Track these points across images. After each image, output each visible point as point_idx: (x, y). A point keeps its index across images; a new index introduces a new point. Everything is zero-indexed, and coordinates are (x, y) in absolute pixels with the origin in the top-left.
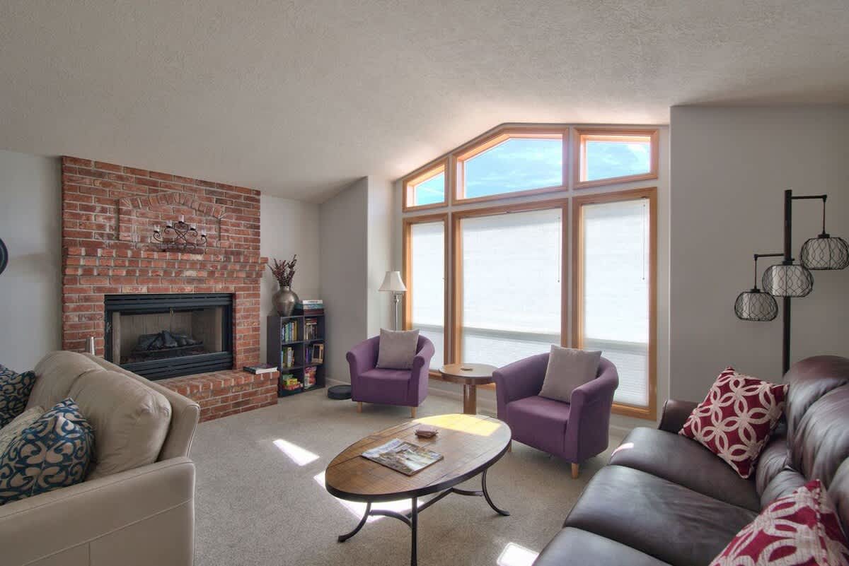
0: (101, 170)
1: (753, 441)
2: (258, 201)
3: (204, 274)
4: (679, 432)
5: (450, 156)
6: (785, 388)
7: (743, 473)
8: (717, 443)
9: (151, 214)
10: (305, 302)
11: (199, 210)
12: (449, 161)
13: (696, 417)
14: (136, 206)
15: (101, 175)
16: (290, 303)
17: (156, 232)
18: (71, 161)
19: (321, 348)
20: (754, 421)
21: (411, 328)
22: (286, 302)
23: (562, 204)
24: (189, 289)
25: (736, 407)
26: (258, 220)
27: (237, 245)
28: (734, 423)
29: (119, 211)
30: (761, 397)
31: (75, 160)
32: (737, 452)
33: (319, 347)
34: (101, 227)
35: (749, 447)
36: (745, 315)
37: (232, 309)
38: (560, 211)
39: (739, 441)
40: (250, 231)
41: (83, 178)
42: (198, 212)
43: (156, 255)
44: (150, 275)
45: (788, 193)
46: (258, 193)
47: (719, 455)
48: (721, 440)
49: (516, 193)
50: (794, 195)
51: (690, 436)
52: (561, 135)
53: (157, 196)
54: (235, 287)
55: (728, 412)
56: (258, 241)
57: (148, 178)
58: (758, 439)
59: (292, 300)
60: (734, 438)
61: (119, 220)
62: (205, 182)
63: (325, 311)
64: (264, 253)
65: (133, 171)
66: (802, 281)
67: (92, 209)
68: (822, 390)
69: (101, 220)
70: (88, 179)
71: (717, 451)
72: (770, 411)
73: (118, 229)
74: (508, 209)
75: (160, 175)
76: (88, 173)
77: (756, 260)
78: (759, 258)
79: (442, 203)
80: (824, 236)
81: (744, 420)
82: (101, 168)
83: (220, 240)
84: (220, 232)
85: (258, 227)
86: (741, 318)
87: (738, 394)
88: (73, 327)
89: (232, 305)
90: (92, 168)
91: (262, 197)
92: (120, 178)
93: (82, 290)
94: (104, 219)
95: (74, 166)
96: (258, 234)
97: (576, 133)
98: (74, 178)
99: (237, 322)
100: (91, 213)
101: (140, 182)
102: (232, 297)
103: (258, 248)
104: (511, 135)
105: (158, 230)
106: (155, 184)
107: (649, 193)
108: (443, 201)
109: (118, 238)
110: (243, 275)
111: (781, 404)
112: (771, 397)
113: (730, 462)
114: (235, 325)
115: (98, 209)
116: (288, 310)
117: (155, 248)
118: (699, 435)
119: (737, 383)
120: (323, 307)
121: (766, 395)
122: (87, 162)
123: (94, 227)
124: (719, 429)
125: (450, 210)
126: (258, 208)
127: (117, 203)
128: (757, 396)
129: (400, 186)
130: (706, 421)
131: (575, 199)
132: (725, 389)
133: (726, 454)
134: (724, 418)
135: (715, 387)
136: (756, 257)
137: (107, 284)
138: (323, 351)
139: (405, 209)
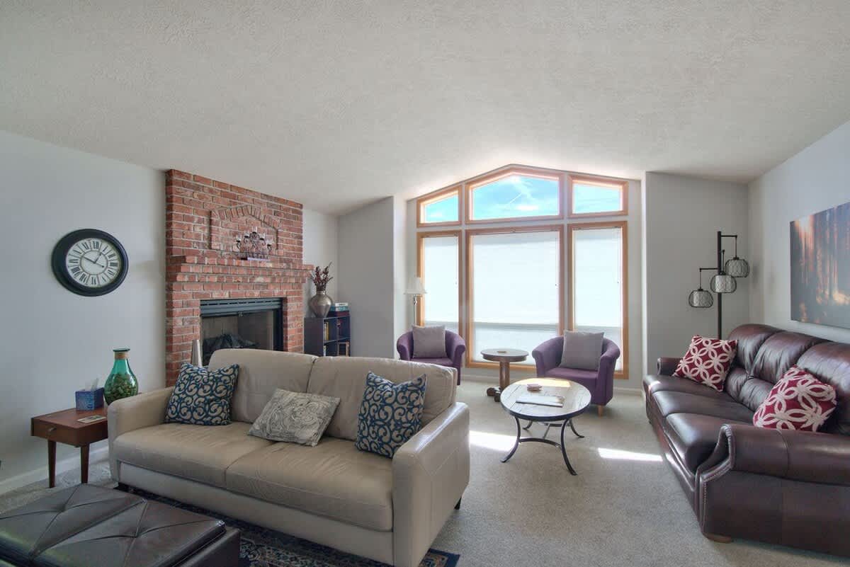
0: (198, 183)
1: (723, 371)
2: (301, 213)
3: (268, 280)
4: (673, 375)
5: (463, 185)
6: (736, 341)
7: (719, 389)
8: (702, 376)
9: (231, 225)
10: (337, 305)
11: (264, 222)
12: (463, 188)
13: (683, 364)
14: (223, 219)
15: (198, 188)
16: (328, 305)
17: (239, 241)
18: (178, 174)
19: (348, 346)
20: (722, 361)
21: (423, 324)
22: (324, 305)
23: (560, 228)
24: (256, 294)
25: (710, 355)
26: (301, 231)
27: (287, 254)
28: (710, 363)
29: (210, 222)
30: (724, 348)
31: (181, 174)
32: (716, 378)
33: (345, 345)
34: (198, 236)
35: (721, 375)
36: (696, 305)
37: (282, 312)
38: (558, 234)
39: (715, 373)
40: (296, 240)
41: (186, 191)
42: (263, 224)
43: (235, 262)
44: (233, 281)
45: (719, 233)
46: (301, 206)
47: (703, 382)
48: (704, 374)
49: (516, 218)
50: (722, 234)
51: (681, 375)
52: (558, 178)
53: (236, 208)
54: (287, 292)
55: (706, 358)
56: (301, 250)
57: (229, 191)
58: (725, 370)
59: (329, 303)
60: (712, 371)
61: (210, 229)
62: (267, 196)
63: (350, 313)
64: (305, 261)
65: (220, 184)
67: (191, 219)
68: (763, 339)
69: (198, 230)
70: (189, 192)
71: (703, 380)
72: (730, 355)
73: (210, 239)
74: (514, 230)
75: (238, 189)
76: (189, 186)
77: (700, 271)
79: (457, 222)
80: (736, 258)
81: (716, 361)
82: (198, 181)
83: (277, 249)
84: (277, 242)
85: (301, 238)
86: (693, 306)
87: (710, 348)
88: (180, 330)
89: (281, 309)
90: (192, 182)
91: (303, 210)
92: (211, 191)
93: (185, 296)
94: (201, 229)
95: (179, 179)
96: (301, 244)
97: (570, 178)
98: (180, 191)
99: (288, 323)
100: (190, 223)
101: (225, 195)
102: (282, 301)
103: (301, 256)
104: (515, 173)
105: (240, 240)
106: (234, 197)
107: (623, 225)
108: (457, 220)
109: (210, 247)
110: (293, 281)
111: (734, 350)
112: (730, 347)
113: (711, 385)
114: (286, 326)
115: (196, 220)
116: (325, 312)
117: (234, 256)
118: (689, 374)
119: (707, 342)
120: (349, 309)
121: (726, 346)
122: (188, 176)
123: (193, 237)
124: (701, 368)
125: (464, 228)
126: (301, 220)
127: (210, 214)
128: (721, 347)
129: (414, 205)
130: (692, 366)
131: (568, 225)
132: (700, 346)
133: (709, 381)
134: (703, 362)
135: (693, 345)
136: (701, 269)
137: (201, 290)
138: (349, 348)
139: (419, 224)
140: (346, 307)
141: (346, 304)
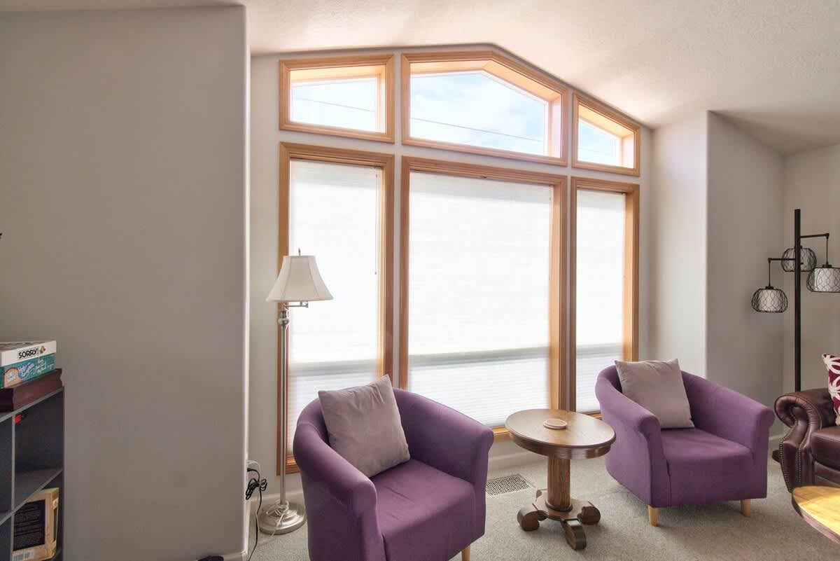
5: (398, 55)
23: (560, 182)
45: (798, 213)
66: (830, 280)
77: (770, 262)
78: (772, 261)
86: (759, 311)
107: (635, 191)
125: (399, 151)
136: (770, 260)
138: (60, 512)
139: (284, 124)
140: (49, 358)
141: (50, 347)
